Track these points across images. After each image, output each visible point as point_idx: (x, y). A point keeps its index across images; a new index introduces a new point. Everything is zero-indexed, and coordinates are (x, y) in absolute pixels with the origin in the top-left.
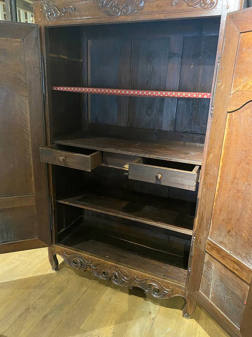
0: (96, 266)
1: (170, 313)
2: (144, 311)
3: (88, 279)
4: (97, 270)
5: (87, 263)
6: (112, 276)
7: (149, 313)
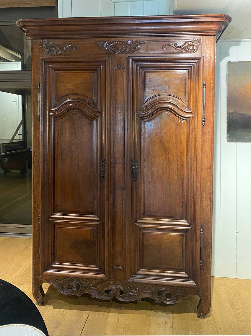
0: (97, 286)
1: (185, 318)
2: (159, 323)
3: (84, 305)
4: (97, 289)
5: (85, 285)
6: (117, 293)
7: (164, 323)
